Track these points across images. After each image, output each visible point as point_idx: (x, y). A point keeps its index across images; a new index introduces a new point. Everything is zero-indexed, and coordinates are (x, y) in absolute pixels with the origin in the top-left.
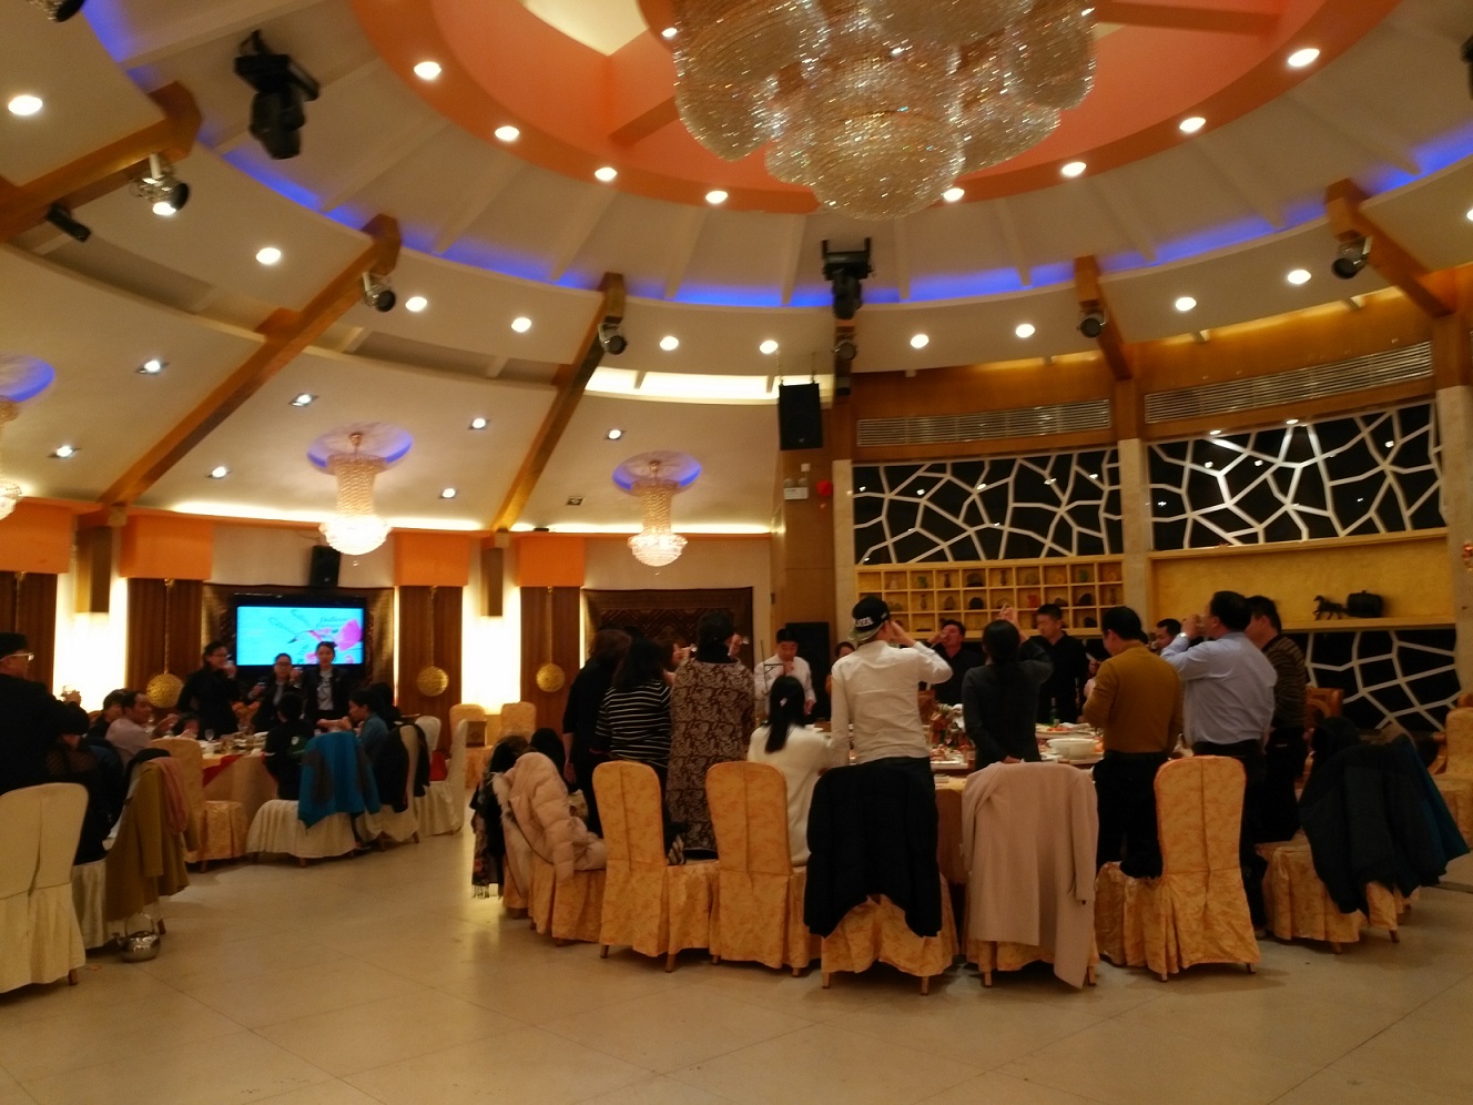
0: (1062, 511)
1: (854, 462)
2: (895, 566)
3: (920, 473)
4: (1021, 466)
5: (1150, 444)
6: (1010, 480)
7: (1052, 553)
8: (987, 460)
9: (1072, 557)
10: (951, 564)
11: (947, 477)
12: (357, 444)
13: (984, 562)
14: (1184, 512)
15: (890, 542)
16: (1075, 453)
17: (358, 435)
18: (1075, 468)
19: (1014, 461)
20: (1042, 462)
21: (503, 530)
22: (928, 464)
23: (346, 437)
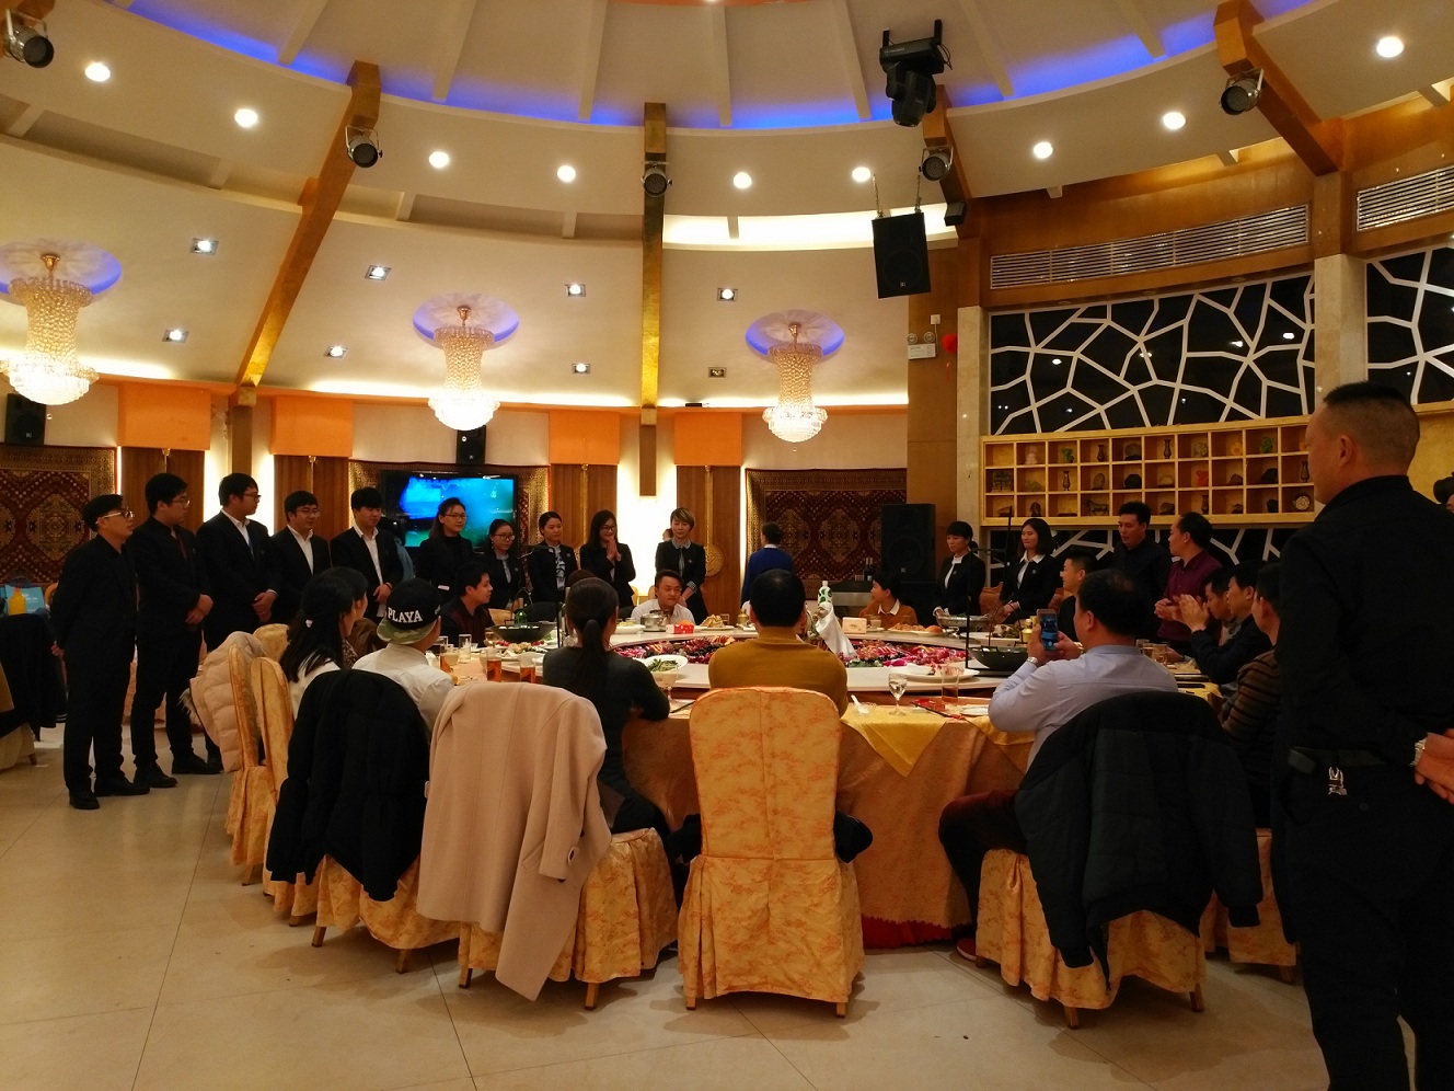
0: (1248, 361)
1: (986, 309)
2: (1038, 435)
3: (1074, 319)
4: (1199, 303)
5: (1369, 261)
6: (1185, 323)
7: (1234, 415)
8: (1156, 299)
9: (1260, 420)
10: (1109, 432)
11: (1107, 322)
12: (465, 318)
13: (1149, 429)
14: (1414, 354)
15: (1034, 406)
16: (1269, 283)
17: (465, 310)
18: (1268, 301)
19: (1192, 296)
20: (1226, 297)
21: (650, 406)
22: (1083, 307)
23: (455, 310)
